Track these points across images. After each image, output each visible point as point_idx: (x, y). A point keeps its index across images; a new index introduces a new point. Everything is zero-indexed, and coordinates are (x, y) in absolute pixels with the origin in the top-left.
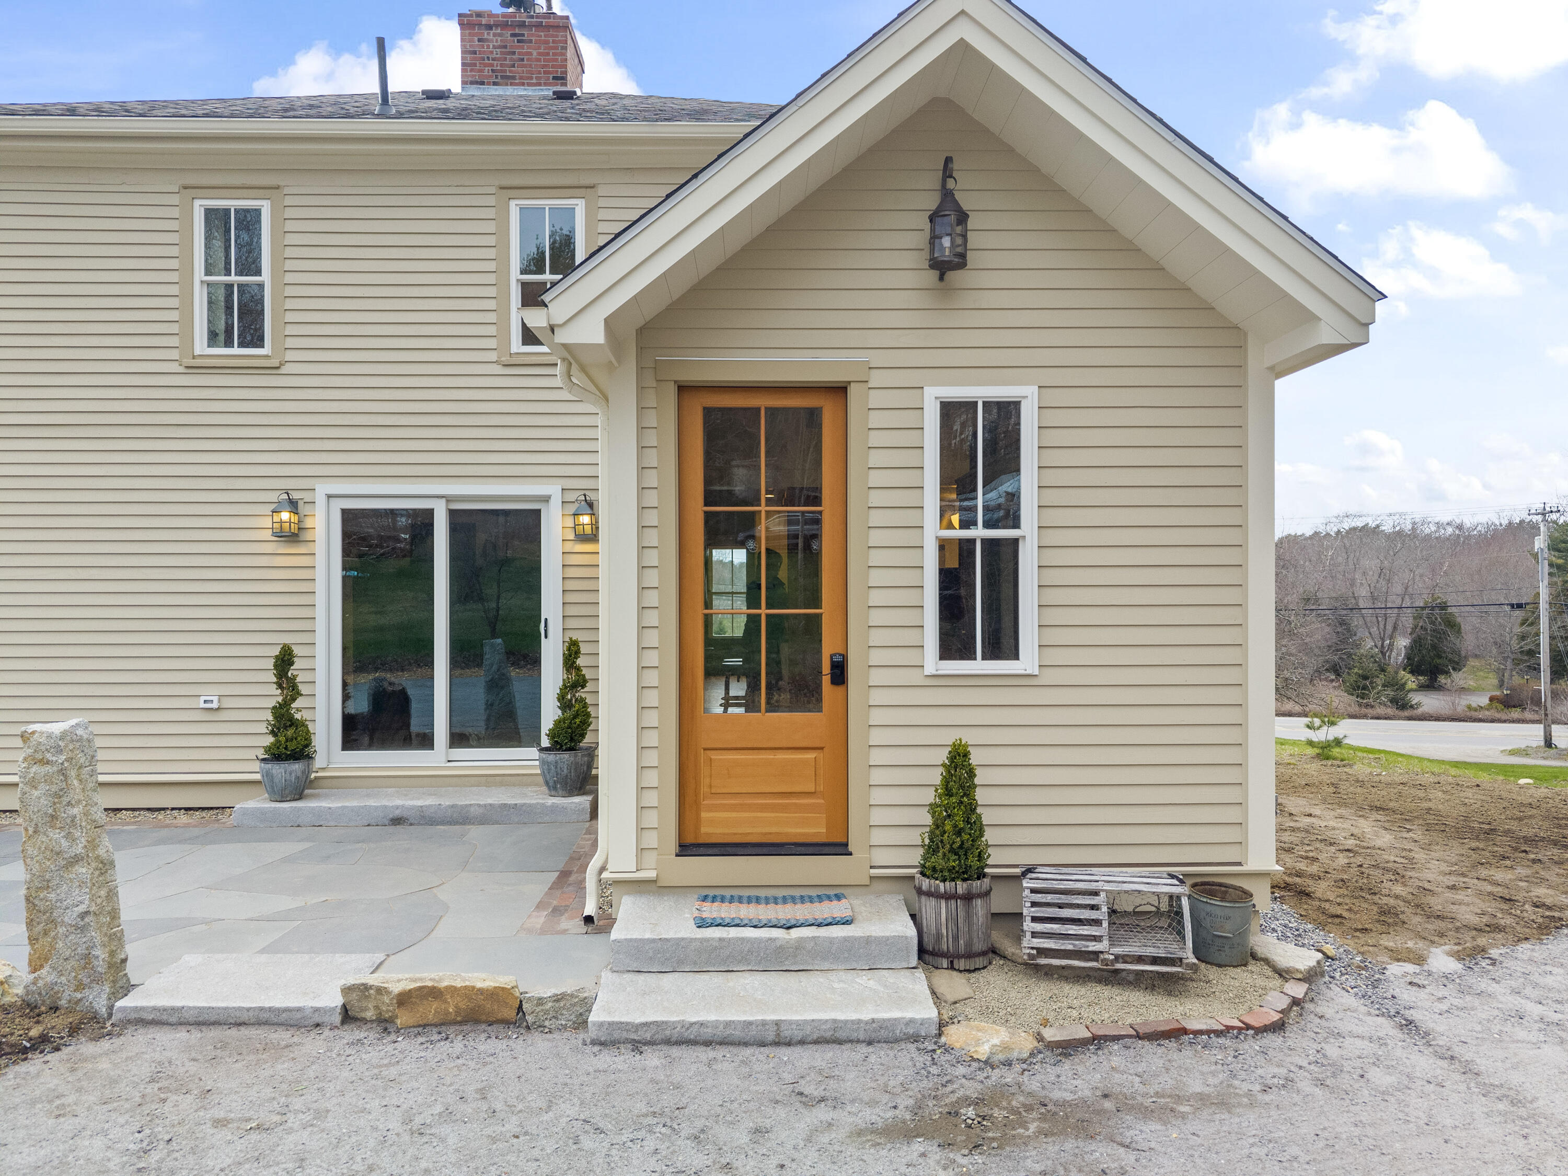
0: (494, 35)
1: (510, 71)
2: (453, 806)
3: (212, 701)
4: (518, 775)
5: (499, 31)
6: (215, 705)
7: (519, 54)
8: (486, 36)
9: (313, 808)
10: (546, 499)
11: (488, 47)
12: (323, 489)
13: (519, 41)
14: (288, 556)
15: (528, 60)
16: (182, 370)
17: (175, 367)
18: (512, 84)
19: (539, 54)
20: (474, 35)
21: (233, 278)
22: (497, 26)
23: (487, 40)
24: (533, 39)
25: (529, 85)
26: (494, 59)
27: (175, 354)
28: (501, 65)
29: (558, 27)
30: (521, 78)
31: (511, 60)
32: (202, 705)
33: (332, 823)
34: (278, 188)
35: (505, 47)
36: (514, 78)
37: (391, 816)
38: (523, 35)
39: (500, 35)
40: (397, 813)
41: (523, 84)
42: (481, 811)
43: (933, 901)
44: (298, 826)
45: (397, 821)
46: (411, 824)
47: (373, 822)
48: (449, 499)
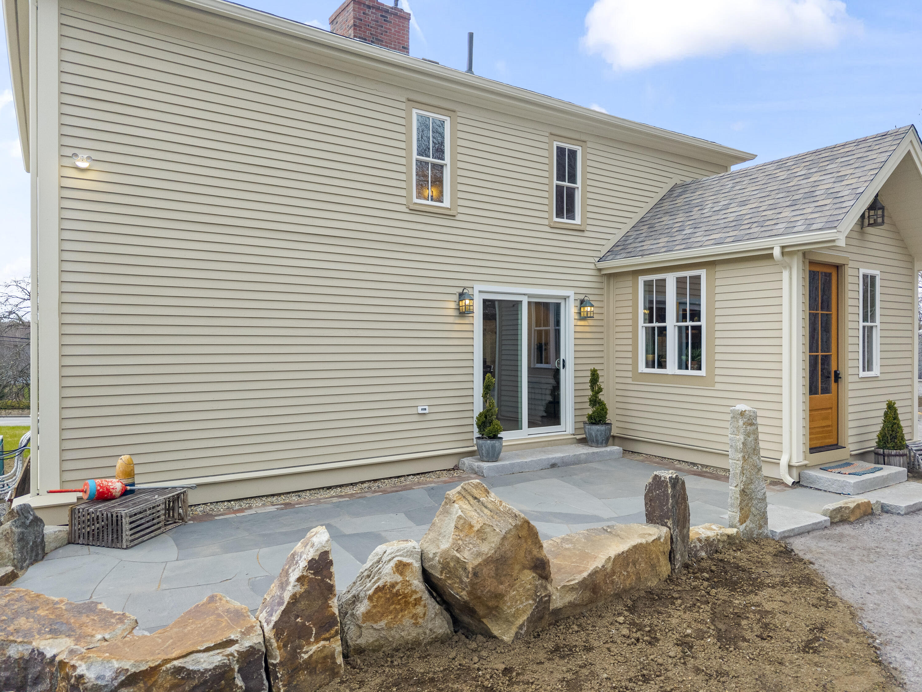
0: (372, 13)
1: (380, 37)
2: (574, 455)
3: (425, 409)
4: (561, 440)
5: (374, 11)
6: (427, 412)
7: (385, 28)
8: (367, 12)
9: (519, 463)
10: (565, 298)
11: (368, 19)
12: (478, 287)
13: (384, 20)
14: (461, 325)
15: (390, 33)
16: (408, 211)
17: (404, 209)
18: (381, 45)
19: (395, 31)
20: (362, 9)
21: (431, 159)
22: (373, 7)
23: (368, 15)
24: (393, 21)
25: (390, 47)
26: (371, 27)
27: (403, 201)
28: (376, 32)
29: (405, 18)
30: (386, 42)
31: (381, 30)
32: (420, 412)
33: (527, 470)
34: (454, 111)
35: (378, 22)
36: (382, 41)
37: (551, 463)
38: (387, 17)
39: (375, 14)
40: (553, 461)
41: (387, 46)
42: (585, 456)
43: (898, 458)
44: (513, 473)
45: (553, 466)
46: (559, 467)
47: (544, 467)
48: (530, 296)
